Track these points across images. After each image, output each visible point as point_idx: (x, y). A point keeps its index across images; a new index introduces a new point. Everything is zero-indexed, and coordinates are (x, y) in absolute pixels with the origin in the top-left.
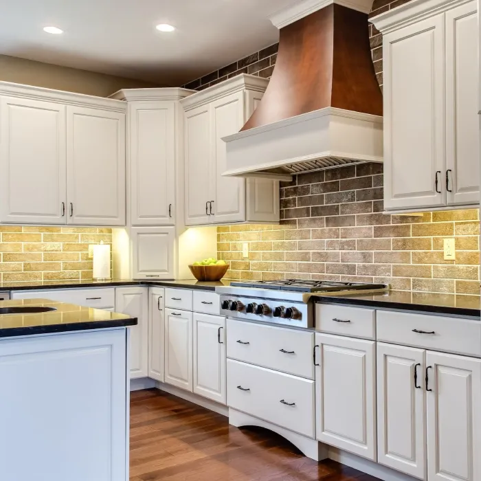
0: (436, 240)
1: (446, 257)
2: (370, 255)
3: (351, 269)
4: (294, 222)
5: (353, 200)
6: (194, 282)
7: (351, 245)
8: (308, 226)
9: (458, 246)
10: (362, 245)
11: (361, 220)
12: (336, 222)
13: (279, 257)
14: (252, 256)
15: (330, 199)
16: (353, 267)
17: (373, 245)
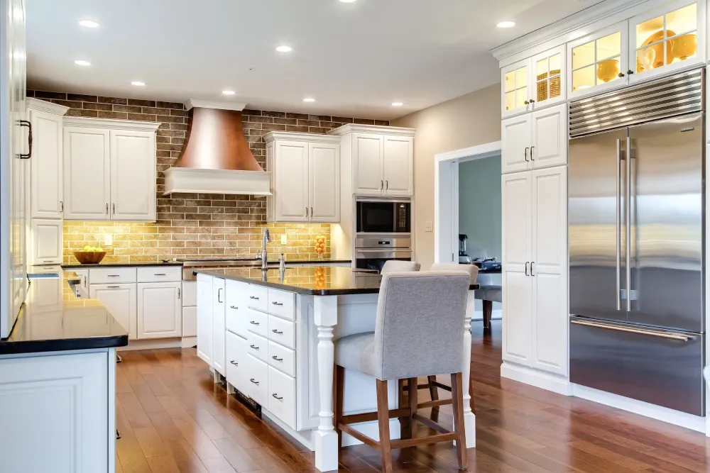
0: (276, 236)
1: (282, 243)
2: (235, 243)
3: (221, 251)
4: (168, 223)
5: (222, 212)
6: (79, 263)
7: (221, 237)
8: (182, 225)
9: (288, 238)
10: (228, 237)
11: (229, 224)
12: (209, 224)
13: (152, 245)
14: (116, 245)
15: (202, 210)
16: (223, 250)
17: (237, 237)
